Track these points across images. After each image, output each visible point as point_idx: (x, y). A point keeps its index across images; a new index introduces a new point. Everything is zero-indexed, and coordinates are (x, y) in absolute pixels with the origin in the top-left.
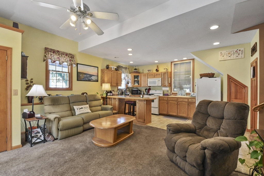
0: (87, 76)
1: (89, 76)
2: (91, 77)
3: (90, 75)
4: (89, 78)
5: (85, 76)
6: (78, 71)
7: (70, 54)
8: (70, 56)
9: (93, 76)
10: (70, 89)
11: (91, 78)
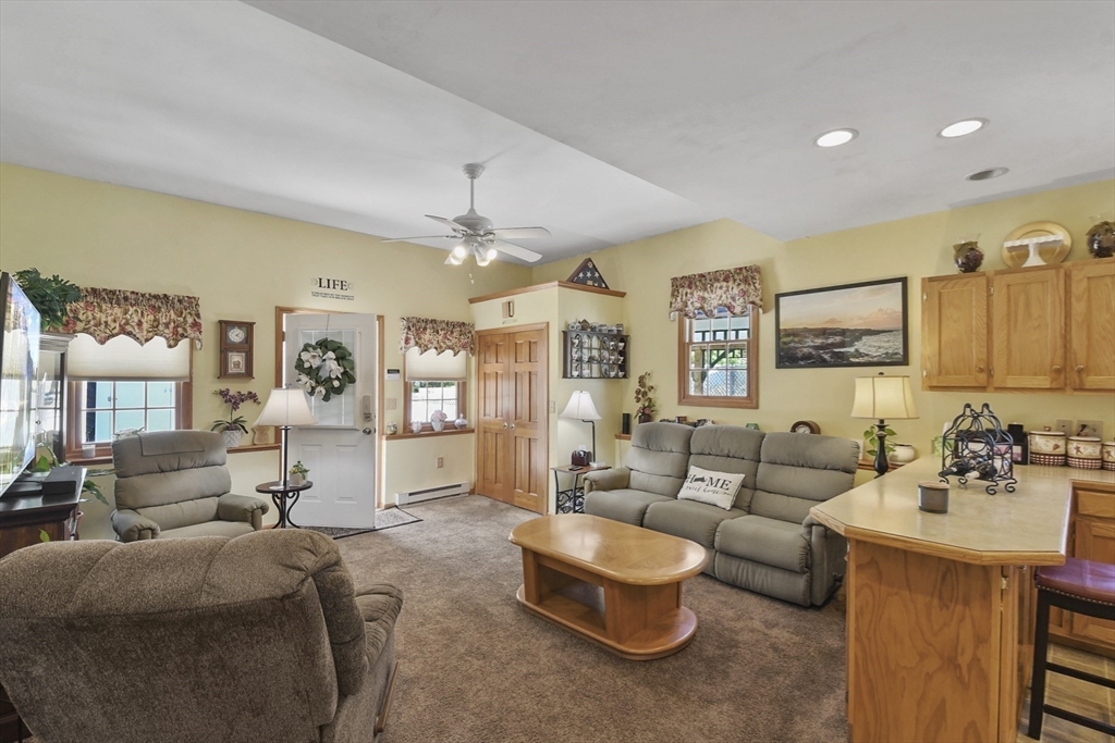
0: (830, 341)
1: (838, 339)
2: (851, 345)
3: (843, 332)
4: (842, 350)
5: (819, 341)
6: (781, 327)
7: (741, 269)
8: (741, 277)
9: (865, 338)
10: (751, 401)
11: (852, 350)
